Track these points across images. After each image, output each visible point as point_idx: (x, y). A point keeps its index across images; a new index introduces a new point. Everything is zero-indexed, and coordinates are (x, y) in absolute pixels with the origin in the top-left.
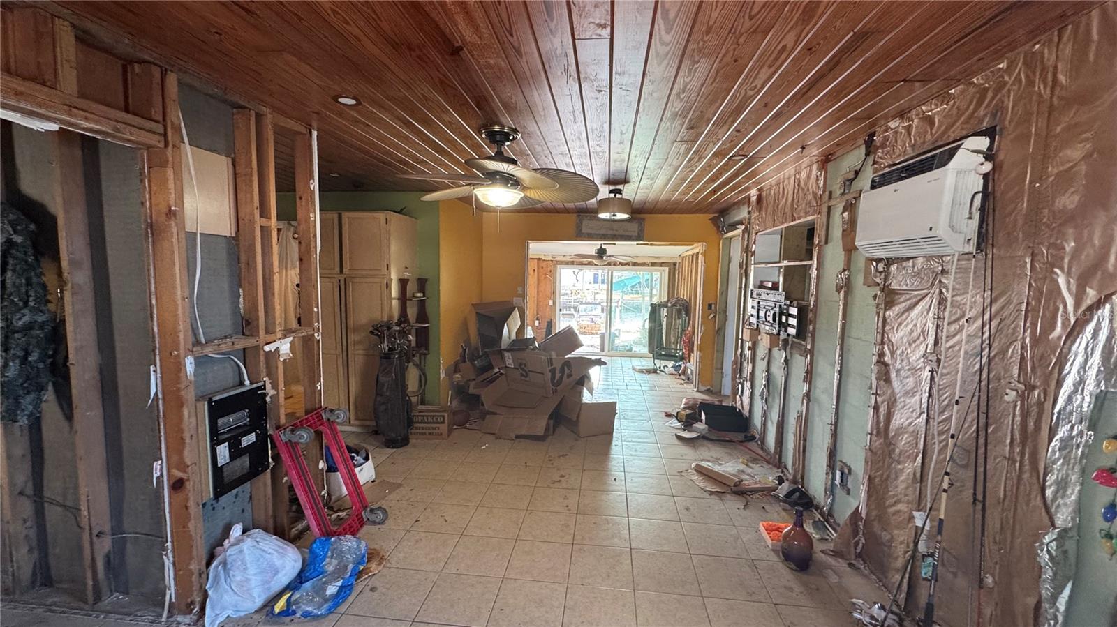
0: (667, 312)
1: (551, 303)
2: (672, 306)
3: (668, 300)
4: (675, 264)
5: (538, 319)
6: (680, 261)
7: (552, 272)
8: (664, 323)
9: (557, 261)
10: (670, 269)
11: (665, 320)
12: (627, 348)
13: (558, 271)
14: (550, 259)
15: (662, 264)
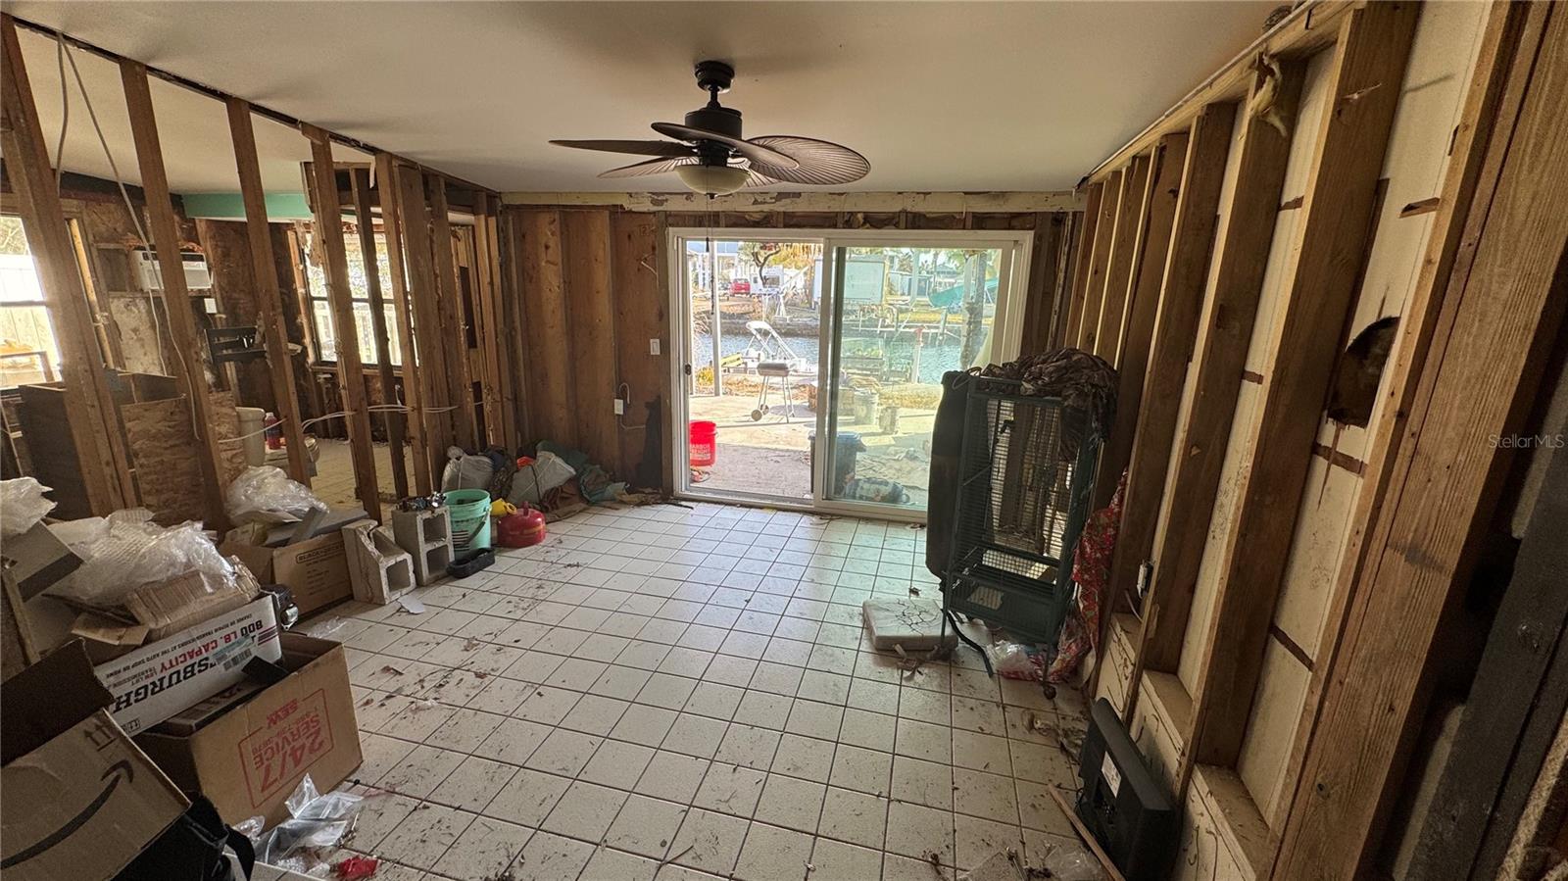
0: (1016, 412)
1: (655, 347)
2: (1040, 393)
3: (1025, 362)
4: (1058, 219)
5: (622, 396)
6: (1083, 206)
7: (658, 252)
8: (1002, 451)
9: (668, 215)
10: (1038, 238)
11: (1004, 439)
12: (886, 490)
13: (673, 244)
14: (646, 206)
15: (1010, 221)
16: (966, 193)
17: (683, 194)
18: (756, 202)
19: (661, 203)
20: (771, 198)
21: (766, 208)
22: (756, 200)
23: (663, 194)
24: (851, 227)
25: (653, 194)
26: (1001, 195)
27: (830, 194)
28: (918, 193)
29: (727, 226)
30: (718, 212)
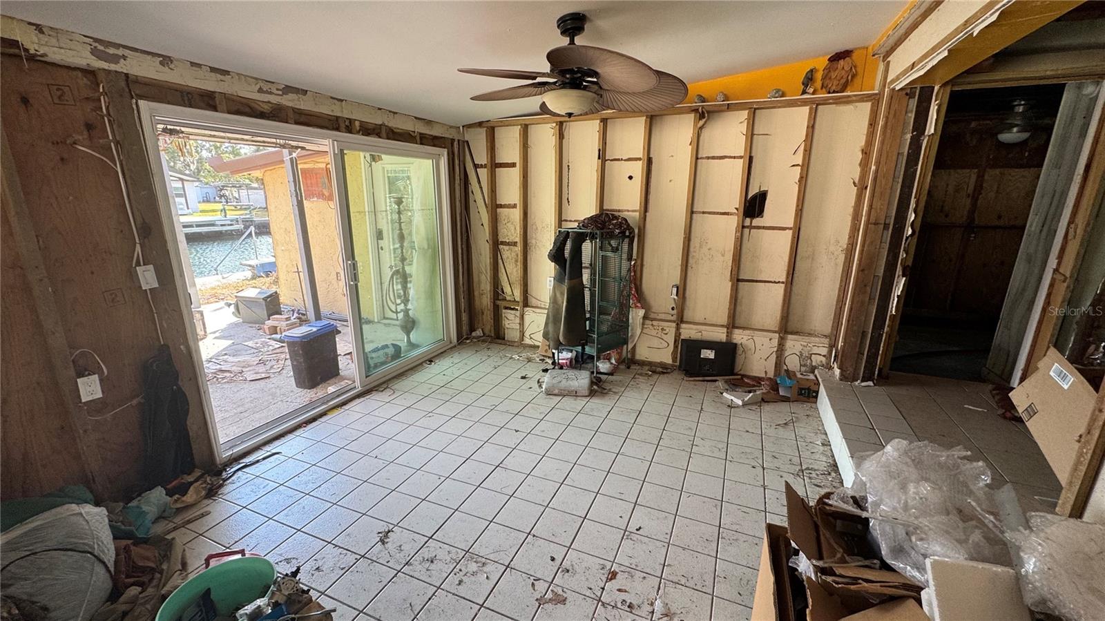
1: (148, 277)
9: (131, 80)
10: (450, 156)
15: (435, 141)
16: (416, 118)
17: (159, 55)
18: (260, 91)
19: (115, 59)
20: (277, 89)
21: (274, 99)
22: (260, 88)
23: (118, 46)
24: (350, 132)
25: (96, 40)
26: (429, 122)
27: (332, 98)
28: (390, 112)
29: (229, 112)
30: (214, 92)
